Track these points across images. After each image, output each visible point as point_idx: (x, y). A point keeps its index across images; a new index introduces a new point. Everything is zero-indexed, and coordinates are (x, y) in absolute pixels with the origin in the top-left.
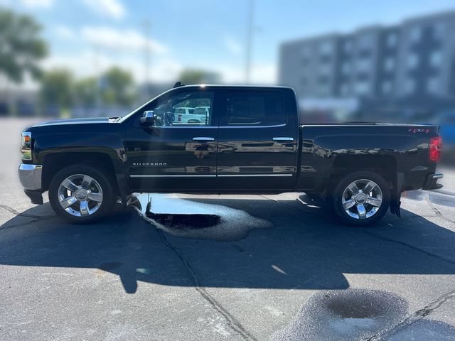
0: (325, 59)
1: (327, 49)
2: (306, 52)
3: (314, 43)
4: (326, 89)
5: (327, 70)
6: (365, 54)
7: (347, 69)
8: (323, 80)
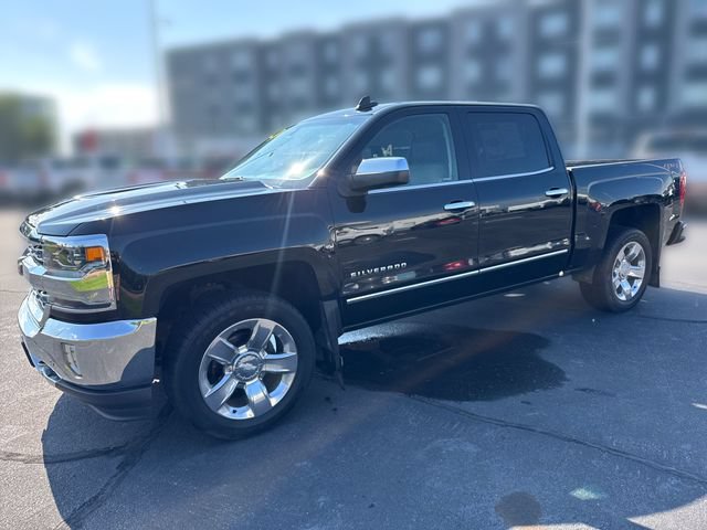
0: (240, 77)
1: (242, 61)
2: (211, 65)
3: (222, 51)
4: (249, 122)
5: (246, 92)
6: (297, 71)
7: (275, 91)
8: (243, 108)
